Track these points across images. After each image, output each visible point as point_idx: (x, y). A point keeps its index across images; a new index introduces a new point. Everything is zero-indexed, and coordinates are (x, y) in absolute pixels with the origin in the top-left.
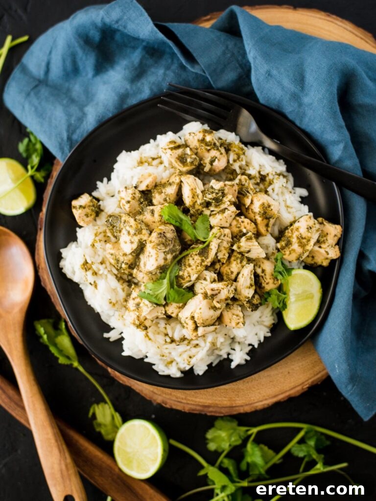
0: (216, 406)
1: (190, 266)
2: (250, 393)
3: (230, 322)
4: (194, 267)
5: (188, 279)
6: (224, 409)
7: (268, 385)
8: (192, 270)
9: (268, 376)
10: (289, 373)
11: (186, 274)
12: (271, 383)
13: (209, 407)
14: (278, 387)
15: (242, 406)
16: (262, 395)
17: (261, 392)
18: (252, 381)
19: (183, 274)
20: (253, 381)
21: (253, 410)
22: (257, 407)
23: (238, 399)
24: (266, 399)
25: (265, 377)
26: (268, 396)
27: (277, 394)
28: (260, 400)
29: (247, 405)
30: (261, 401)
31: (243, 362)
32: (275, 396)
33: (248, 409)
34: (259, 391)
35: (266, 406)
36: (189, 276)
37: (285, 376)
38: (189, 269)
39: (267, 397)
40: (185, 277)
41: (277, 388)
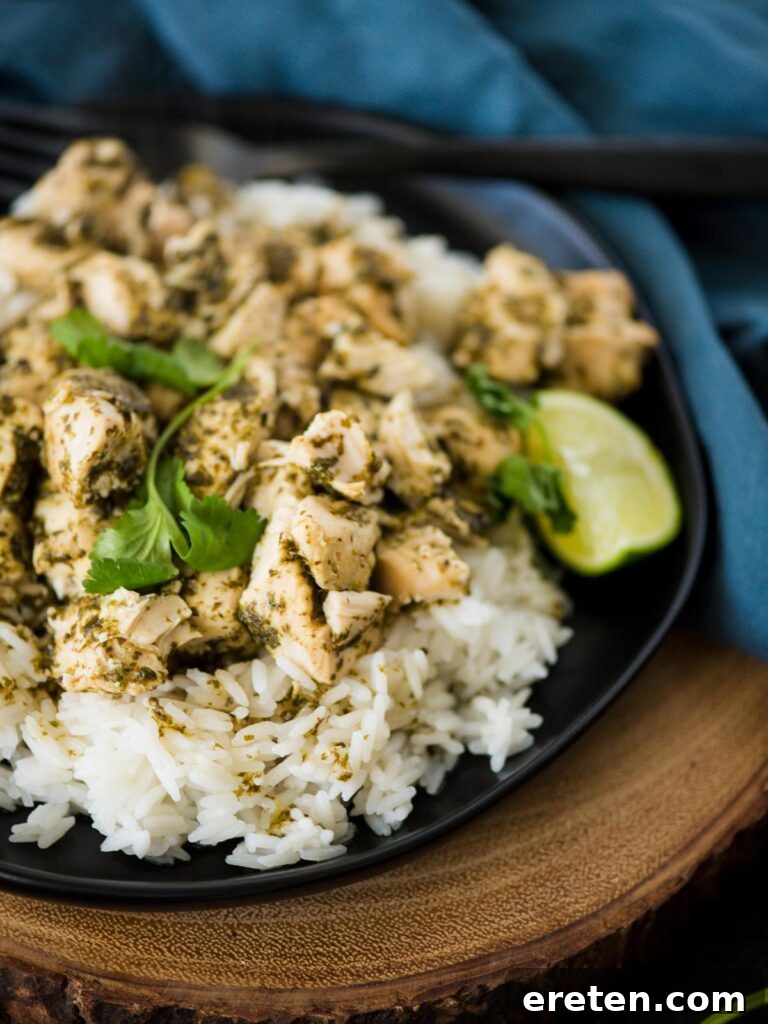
0: (505, 948)
1: (210, 432)
2: (598, 866)
3: (420, 569)
4: (226, 429)
5: (222, 476)
6: (538, 946)
7: (645, 822)
8: (225, 437)
9: (630, 798)
10: (693, 765)
11: (209, 461)
12: (653, 815)
13: (482, 959)
14: (682, 818)
15: (594, 915)
16: (644, 858)
17: (635, 851)
18: (586, 831)
19: (202, 467)
20: (590, 830)
21: (638, 913)
22: (644, 899)
23: (567, 900)
24: (663, 867)
25: (624, 805)
26: (666, 854)
27: (690, 835)
28: (644, 873)
29: (607, 907)
30: (651, 877)
31: (526, 740)
32: (688, 846)
33: (620, 919)
34: (624, 851)
35: (675, 888)
36: (224, 458)
37: (687, 778)
38: (213, 441)
39: (664, 859)
40: (211, 472)
41: (679, 822)
